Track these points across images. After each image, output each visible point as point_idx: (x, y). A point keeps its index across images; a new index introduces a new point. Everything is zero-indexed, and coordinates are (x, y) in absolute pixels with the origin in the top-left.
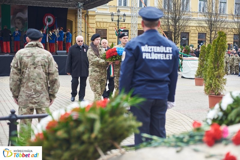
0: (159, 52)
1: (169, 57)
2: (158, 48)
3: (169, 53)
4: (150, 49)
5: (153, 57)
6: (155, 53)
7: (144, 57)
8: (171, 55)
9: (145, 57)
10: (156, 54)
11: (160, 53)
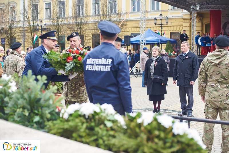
0: (100, 63)
4: (93, 61)
5: (95, 68)
6: (97, 65)
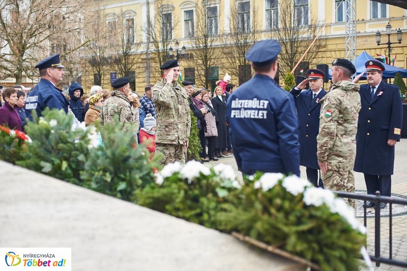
0: (251, 107)
1: (263, 116)
2: (250, 101)
3: (263, 109)
4: (240, 104)
6: (245, 109)
7: (232, 116)
8: (265, 112)
9: (235, 116)
10: (246, 111)
11: (252, 109)
